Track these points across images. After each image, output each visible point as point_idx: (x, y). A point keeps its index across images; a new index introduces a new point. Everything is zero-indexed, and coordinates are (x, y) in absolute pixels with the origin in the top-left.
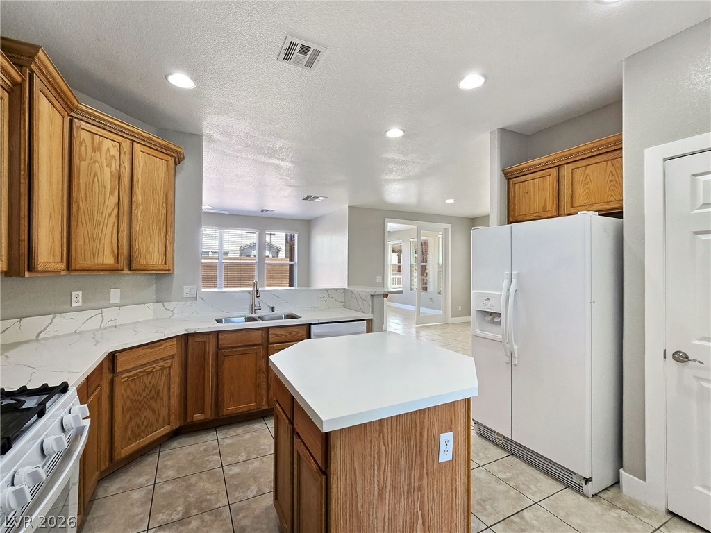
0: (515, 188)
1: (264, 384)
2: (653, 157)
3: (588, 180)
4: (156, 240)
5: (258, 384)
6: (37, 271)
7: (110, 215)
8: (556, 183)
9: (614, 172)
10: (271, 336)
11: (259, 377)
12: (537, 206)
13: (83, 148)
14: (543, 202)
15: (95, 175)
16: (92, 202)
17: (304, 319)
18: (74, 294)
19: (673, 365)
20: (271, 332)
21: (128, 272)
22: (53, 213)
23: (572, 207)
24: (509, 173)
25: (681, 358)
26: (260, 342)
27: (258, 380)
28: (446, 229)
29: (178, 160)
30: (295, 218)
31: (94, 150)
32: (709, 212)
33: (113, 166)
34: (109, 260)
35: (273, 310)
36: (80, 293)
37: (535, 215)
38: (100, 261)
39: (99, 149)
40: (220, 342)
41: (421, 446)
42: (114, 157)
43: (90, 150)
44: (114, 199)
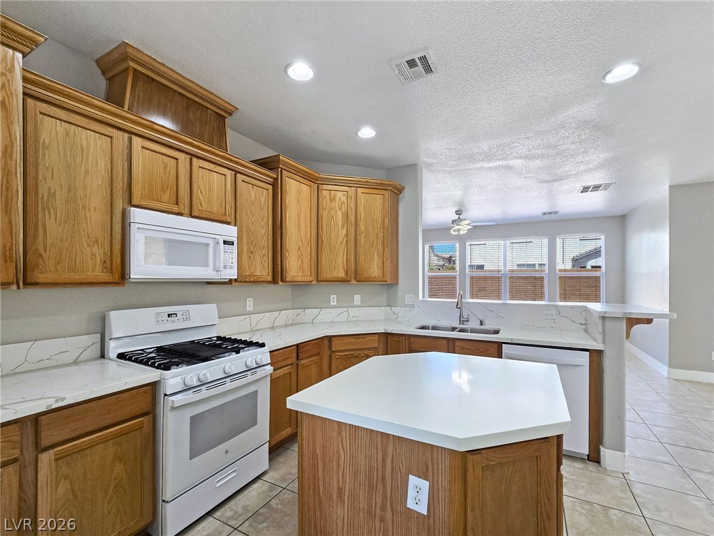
4: (376, 257)
6: (285, 281)
7: (341, 243)
13: (325, 202)
15: (332, 218)
16: (330, 236)
18: (332, 296)
21: (354, 282)
22: (301, 246)
29: (397, 191)
31: (331, 201)
33: (343, 208)
34: (342, 274)
36: (335, 296)
38: (336, 275)
39: (334, 200)
41: (384, 473)
42: (344, 202)
43: (329, 201)
44: (344, 232)
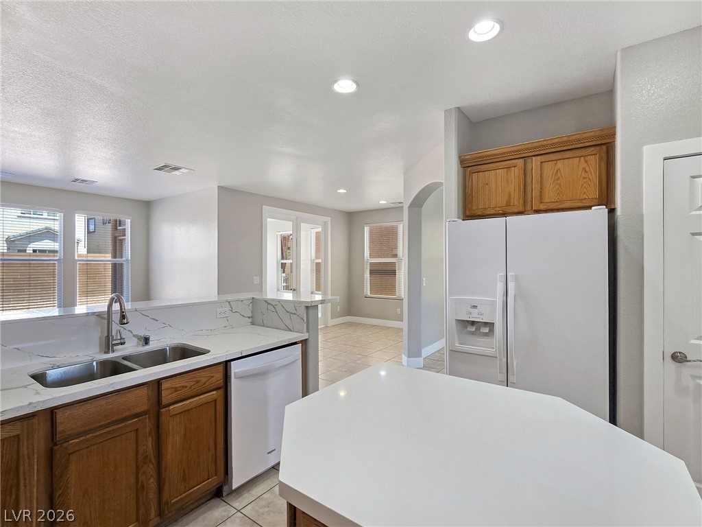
0: (472, 178)
1: (152, 480)
2: (652, 155)
3: (559, 175)
5: (143, 486)
8: (522, 176)
9: (587, 169)
10: (164, 393)
11: (144, 473)
12: (498, 201)
14: (507, 196)
17: (217, 354)
19: (672, 365)
20: (165, 385)
23: (541, 203)
24: (466, 160)
25: (679, 358)
26: (145, 408)
27: (142, 478)
28: (325, 223)
30: (127, 196)
32: (700, 214)
35: (146, 341)
37: (497, 209)
40: (60, 428)
